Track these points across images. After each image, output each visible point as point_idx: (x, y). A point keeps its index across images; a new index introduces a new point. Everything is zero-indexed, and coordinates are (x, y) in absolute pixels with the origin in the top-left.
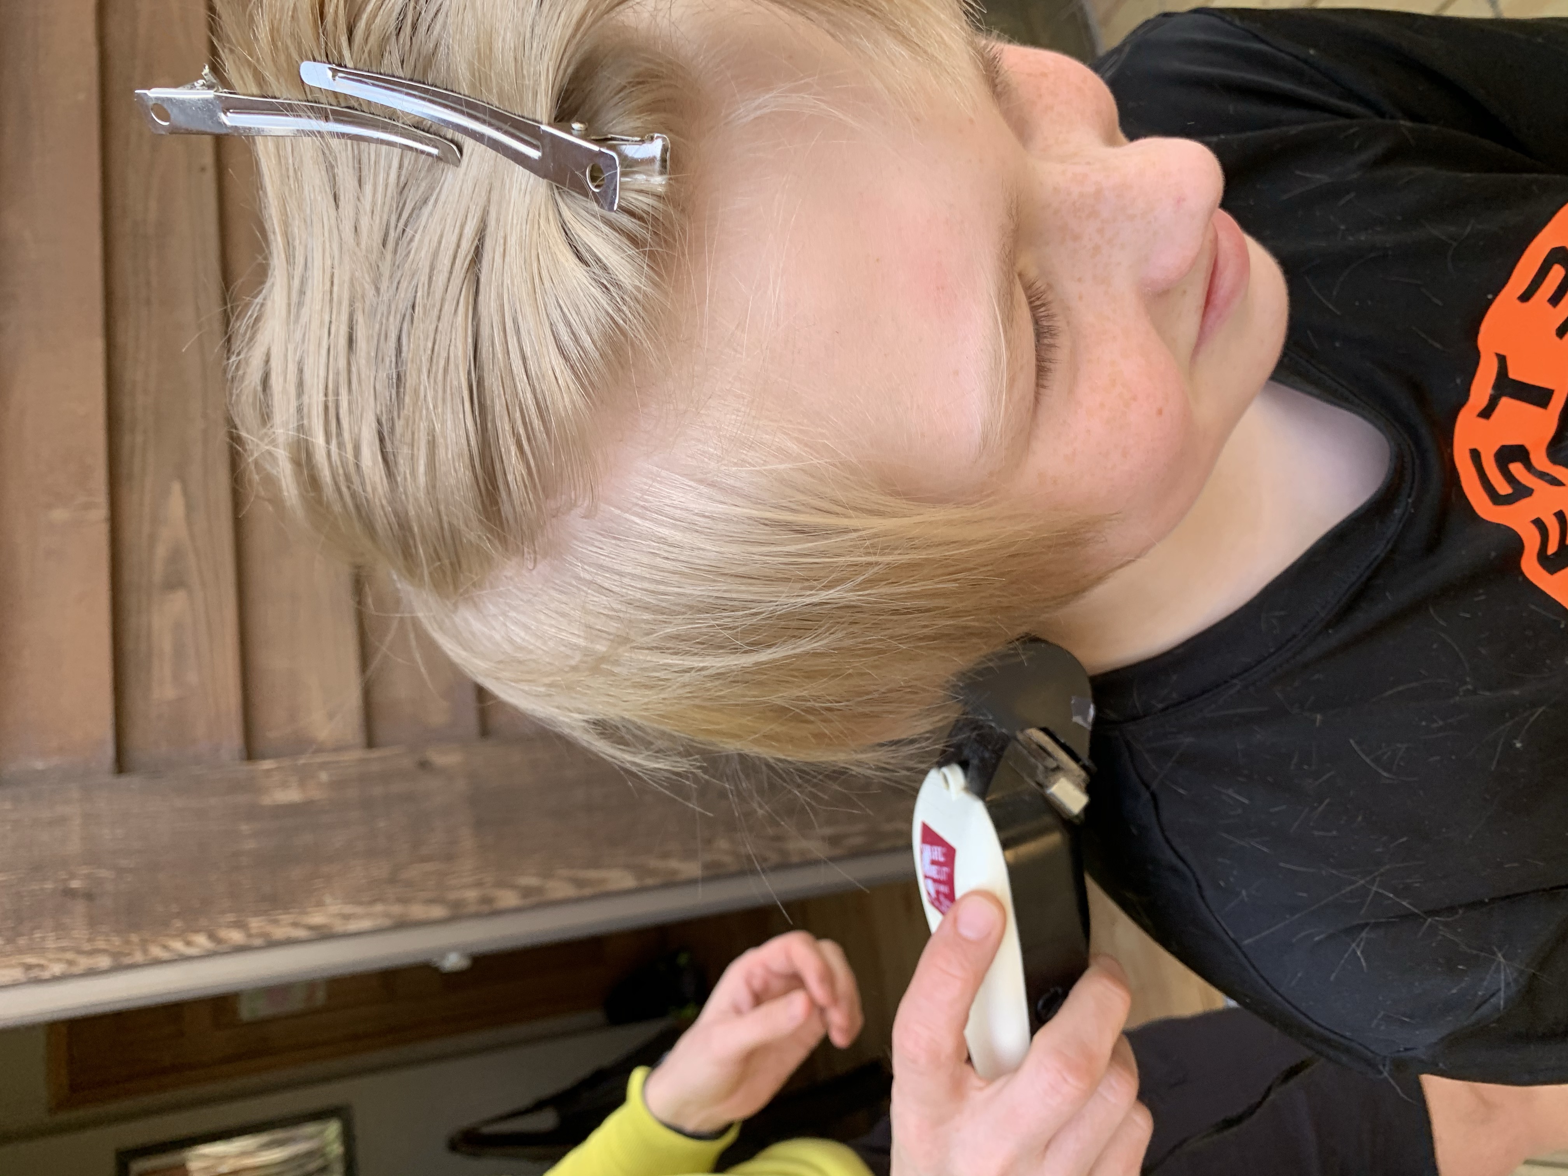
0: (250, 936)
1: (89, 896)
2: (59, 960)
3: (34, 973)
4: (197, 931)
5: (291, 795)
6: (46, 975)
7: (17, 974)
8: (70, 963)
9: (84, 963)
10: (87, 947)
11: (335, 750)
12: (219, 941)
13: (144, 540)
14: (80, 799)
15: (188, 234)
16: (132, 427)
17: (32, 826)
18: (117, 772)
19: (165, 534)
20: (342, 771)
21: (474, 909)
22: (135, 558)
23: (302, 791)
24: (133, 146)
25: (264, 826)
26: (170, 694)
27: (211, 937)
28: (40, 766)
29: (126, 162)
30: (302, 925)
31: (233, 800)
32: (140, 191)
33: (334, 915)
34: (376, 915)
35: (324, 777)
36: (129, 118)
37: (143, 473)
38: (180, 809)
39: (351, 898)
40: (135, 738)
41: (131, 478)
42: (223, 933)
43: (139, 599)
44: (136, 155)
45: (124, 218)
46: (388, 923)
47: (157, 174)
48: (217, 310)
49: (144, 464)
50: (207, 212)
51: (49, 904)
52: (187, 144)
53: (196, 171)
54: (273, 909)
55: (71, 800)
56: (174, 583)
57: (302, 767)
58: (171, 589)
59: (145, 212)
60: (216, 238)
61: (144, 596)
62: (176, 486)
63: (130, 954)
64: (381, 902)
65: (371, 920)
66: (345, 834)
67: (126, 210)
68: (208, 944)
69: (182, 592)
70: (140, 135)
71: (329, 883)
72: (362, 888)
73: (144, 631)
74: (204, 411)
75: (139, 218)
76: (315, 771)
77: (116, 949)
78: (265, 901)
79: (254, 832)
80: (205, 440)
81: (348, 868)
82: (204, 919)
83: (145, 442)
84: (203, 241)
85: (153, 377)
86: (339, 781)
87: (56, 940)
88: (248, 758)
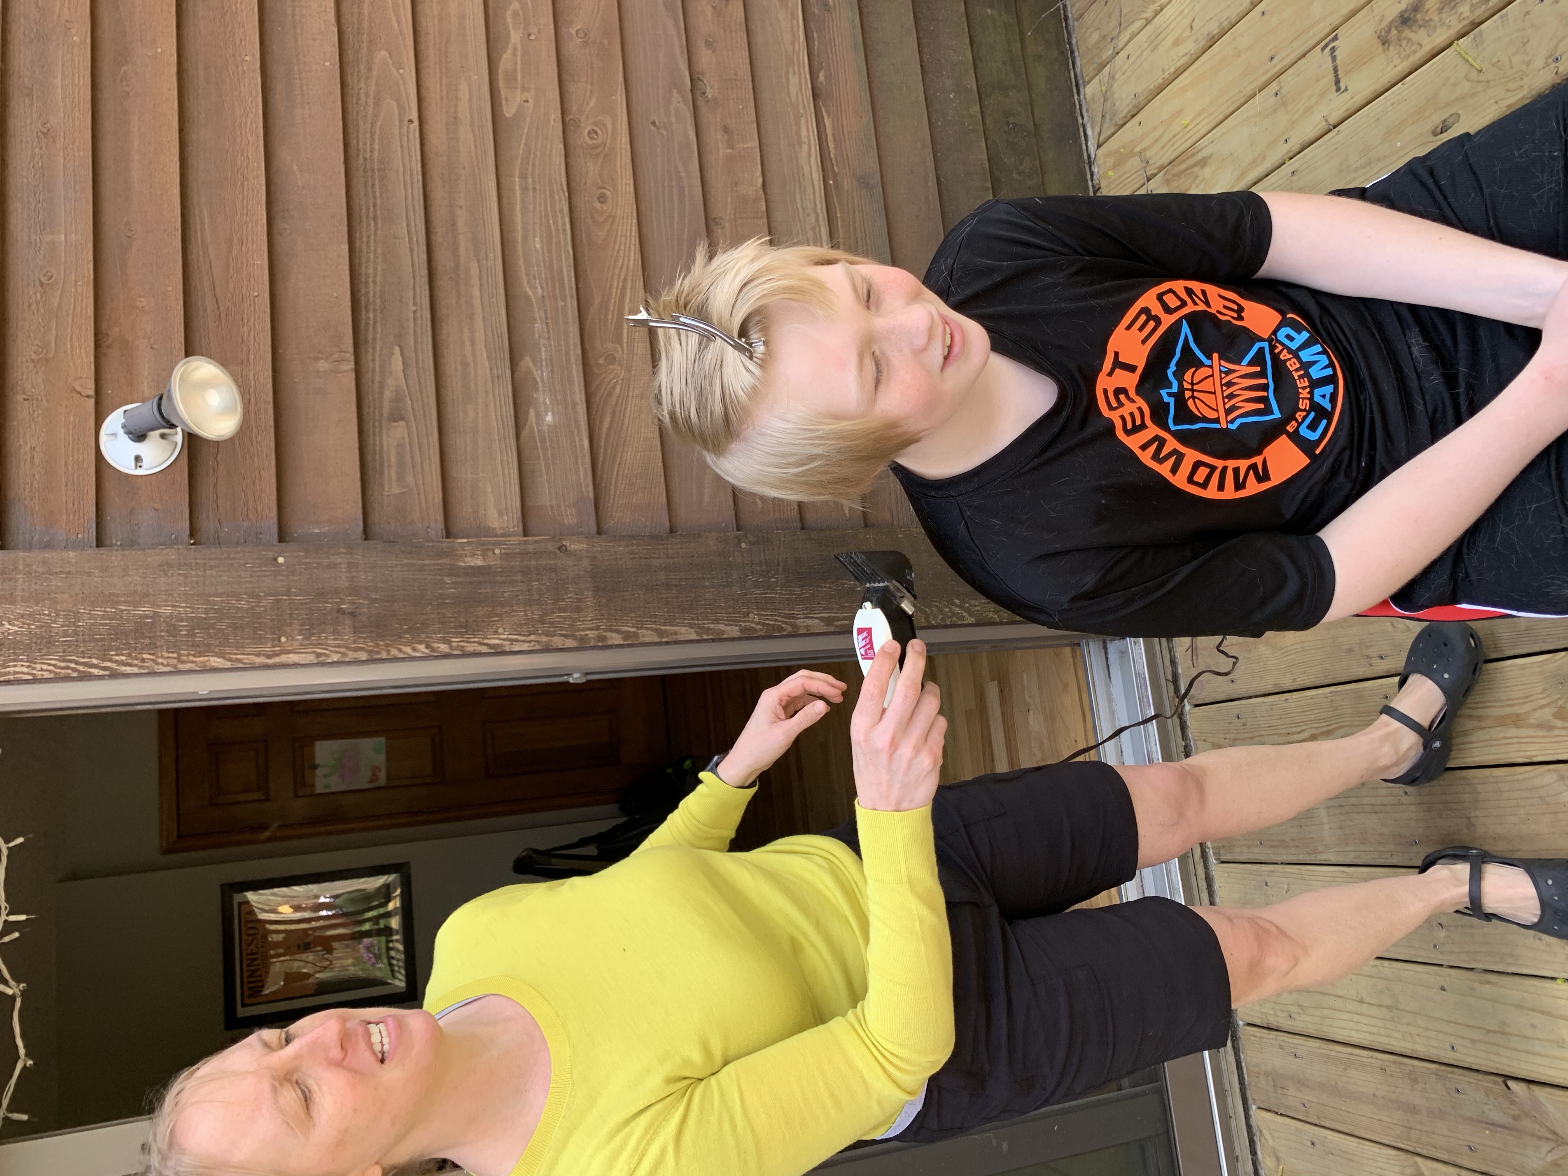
0: (451, 647)
1: (353, 614)
2: (337, 652)
3: (321, 659)
4: (420, 643)
5: (479, 562)
6: (330, 661)
7: (312, 658)
8: (343, 654)
9: (351, 656)
10: (353, 646)
11: (503, 535)
12: (433, 650)
13: (376, 385)
14: (345, 553)
15: (401, 170)
16: (366, 307)
17: (317, 568)
18: (366, 539)
19: (391, 382)
20: (509, 549)
21: (592, 644)
22: (371, 398)
23: (484, 559)
24: (362, 102)
25: (460, 580)
26: (396, 490)
27: (427, 647)
28: (316, 531)
29: (357, 113)
30: (485, 644)
31: (440, 562)
32: (368, 135)
33: (504, 640)
34: (530, 642)
35: (497, 551)
36: (358, 81)
37: (374, 339)
38: (407, 565)
39: (515, 630)
40: (374, 518)
41: (366, 342)
42: (435, 645)
43: (374, 426)
44: (365, 109)
45: (358, 155)
46: (538, 647)
47: (379, 124)
48: (421, 226)
49: (375, 333)
50: (413, 154)
51: (329, 617)
52: (398, 102)
53: (406, 123)
54: (466, 633)
55: (340, 553)
56: (397, 417)
57: (484, 544)
58: (395, 421)
59: (372, 151)
60: (420, 173)
61: (377, 424)
62: (397, 349)
63: (378, 653)
64: (534, 634)
65: (527, 644)
66: (511, 589)
67: (358, 150)
68: (426, 651)
69: (402, 423)
70: (367, 94)
71: (502, 620)
72: (521, 624)
73: (378, 448)
74: (414, 298)
75: (368, 156)
76: (492, 547)
77: (370, 648)
78: (462, 627)
79: (453, 583)
80: (415, 319)
81: (514, 611)
82: (423, 636)
83: (375, 317)
84: (411, 175)
85: (379, 272)
86: (506, 553)
87: (334, 640)
88: (447, 537)
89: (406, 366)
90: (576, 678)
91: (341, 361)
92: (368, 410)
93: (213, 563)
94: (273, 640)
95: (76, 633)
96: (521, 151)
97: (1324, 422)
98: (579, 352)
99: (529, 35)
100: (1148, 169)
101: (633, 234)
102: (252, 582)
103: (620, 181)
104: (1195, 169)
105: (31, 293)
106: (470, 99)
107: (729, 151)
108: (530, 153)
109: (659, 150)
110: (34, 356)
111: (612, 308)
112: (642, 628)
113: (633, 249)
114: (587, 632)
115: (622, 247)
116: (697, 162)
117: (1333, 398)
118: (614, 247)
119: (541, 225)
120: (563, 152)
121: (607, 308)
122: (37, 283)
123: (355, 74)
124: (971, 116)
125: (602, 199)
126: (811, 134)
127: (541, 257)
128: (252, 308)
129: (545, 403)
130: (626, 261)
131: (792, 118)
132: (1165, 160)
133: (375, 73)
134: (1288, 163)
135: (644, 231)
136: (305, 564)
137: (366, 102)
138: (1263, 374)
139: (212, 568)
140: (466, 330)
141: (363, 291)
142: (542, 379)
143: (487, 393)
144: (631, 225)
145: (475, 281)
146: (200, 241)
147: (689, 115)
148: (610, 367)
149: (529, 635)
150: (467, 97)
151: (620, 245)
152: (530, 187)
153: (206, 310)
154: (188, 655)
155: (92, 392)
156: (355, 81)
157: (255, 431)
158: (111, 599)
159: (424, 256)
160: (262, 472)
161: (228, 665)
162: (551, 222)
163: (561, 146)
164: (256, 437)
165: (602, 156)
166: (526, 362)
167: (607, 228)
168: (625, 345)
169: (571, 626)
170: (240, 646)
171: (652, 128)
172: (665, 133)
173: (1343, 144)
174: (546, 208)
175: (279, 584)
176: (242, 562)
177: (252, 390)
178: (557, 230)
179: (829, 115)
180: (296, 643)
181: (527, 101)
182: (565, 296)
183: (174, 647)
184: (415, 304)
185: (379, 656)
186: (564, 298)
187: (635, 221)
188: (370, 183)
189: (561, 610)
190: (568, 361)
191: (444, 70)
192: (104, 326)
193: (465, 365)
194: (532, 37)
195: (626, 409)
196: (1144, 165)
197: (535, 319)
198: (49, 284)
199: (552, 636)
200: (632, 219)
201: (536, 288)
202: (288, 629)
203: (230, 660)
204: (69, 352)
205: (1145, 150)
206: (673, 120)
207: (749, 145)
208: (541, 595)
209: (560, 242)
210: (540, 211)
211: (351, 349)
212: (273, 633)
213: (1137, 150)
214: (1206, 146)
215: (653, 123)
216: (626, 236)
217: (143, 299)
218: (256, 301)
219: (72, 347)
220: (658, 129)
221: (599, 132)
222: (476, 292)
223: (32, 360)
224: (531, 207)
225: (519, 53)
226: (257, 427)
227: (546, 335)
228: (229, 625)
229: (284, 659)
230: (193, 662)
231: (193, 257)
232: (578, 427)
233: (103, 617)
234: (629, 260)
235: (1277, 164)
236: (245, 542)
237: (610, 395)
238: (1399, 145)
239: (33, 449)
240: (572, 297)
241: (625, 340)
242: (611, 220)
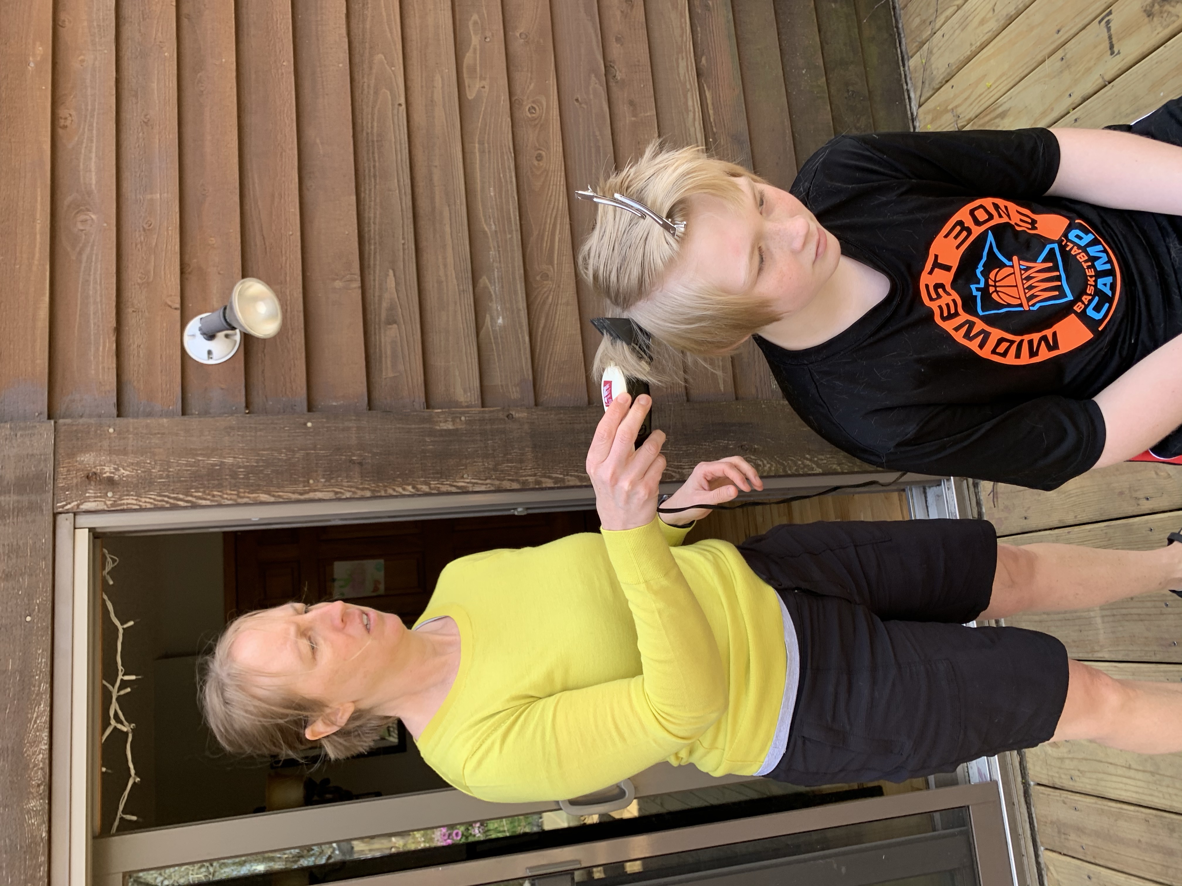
0: (430, 488)
1: (361, 464)
2: (349, 491)
3: (338, 496)
4: (409, 484)
5: (450, 426)
6: (344, 497)
7: (331, 495)
8: (354, 493)
9: (360, 493)
10: (361, 486)
11: (467, 407)
12: (418, 490)
13: (377, 299)
14: (355, 420)
15: (393, 140)
16: (369, 241)
17: (335, 430)
18: (370, 409)
19: (386, 296)
20: (471, 417)
21: (531, 486)
22: (372, 307)
23: (454, 424)
24: (365, 92)
25: (436, 439)
26: (391, 375)
27: (414, 488)
28: (334, 404)
29: (362, 101)
30: (454, 486)
31: (422, 426)
32: (370, 116)
33: (468, 483)
34: (487, 484)
35: (463, 418)
36: (363, 77)
37: (375, 265)
38: (399, 428)
39: (476, 476)
40: (376, 394)
41: (369, 267)
42: (419, 486)
43: (375, 328)
44: (367, 97)
45: (362, 130)
46: (492, 488)
47: (377, 108)
48: (408, 181)
49: (375, 260)
50: (402, 128)
51: (344, 466)
52: (391, 91)
53: (396, 106)
54: (441, 478)
55: (351, 420)
56: (391, 321)
57: (453, 414)
58: (390, 324)
59: (372, 127)
60: (407, 143)
61: (377, 326)
62: (391, 272)
63: (379, 491)
64: (490, 479)
65: (485, 486)
66: (473, 446)
67: (363, 127)
68: (413, 490)
69: (395, 326)
70: (369, 86)
71: (466, 468)
72: (480, 472)
73: (378, 343)
74: (403, 234)
75: (369, 131)
76: (458, 415)
77: (373, 488)
78: (438, 473)
79: (432, 441)
80: (404, 249)
81: (475, 462)
82: (410, 479)
83: (375, 249)
84: (401, 144)
85: (378, 216)
86: (470, 420)
87: (347, 482)
88: (428, 407)
89: (397, 284)
90: (520, 511)
91: (351, 281)
92: (371, 317)
93: (261, 427)
94: (304, 482)
95: (168, 476)
96: (479, 125)
97: (1107, 305)
98: (522, 271)
99: (486, 38)
100: (959, 121)
101: (562, 183)
102: (288, 440)
103: (552, 144)
104: (997, 120)
105: (137, 236)
106: (443, 87)
107: (633, 119)
108: (486, 125)
109: (581, 120)
110: (139, 281)
111: (546, 239)
112: (567, 475)
113: (561, 194)
114: (527, 478)
115: (554, 193)
116: (609, 128)
117: (1113, 287)
118: (547, 194)
119: (494, 178)
120: (510, 124)
121: (542, 239)
122: (141, 229)
123: (361, 72)
124: (819, 86)
125: (539, 158)
126: (695, 104)
127: (494, 202)
128: (288, 243)
129: (497, 310)
130: (556, 204)
131: (681, 92)
132: (972, 115)
133: (374, 71)
134: (1072, 112)
135: (570, 180)
136: (327, 427)
137: (368, 92)
138: (1056, 268)
139: (261, 430)
140: (440, 257)
141: (366, 229)
142: (495, 292)
143: (456, 303)
144: (561, 177)
145: (447, 221)
146: (252, 196)
147: (603, 92)
148: (545, 282)
149: (486, 480)
150: (440, 85)
151: (552, 192)
152: (487, 150)
153: (256, 245)
154: (244, 492)
155: (178, 306)
156: (361, 77)
157: (290, 333)
158: (192, 452)
159: (410, 204)
160: (296, 362)
161: (272, 499)
162: (502, 176)
163: (509, 119)
164: (292, 336)
165: (539, 126)
166: (484, 280)
167: (542, 179)
168: (556, 266)
169: (516, 473)
170: (280, 487)
171: (576, 103)
172: (585, 107)
173: (1116, 96)
174: (498, 166)
175: (308, 442)
176: (282, 426)
177: (288, 302)
178: (506, 181)
179: (709, 90)
180: (320, 485)
181: (484, 87)
182: (512, 231)
183: (235, 487)
184: (403, 238)
185: (379, 494)
186: (511, 232)
187: (563, 173)
188: (371, 151)
189: (509, 461)
190: (514, 278)
191: (424, 66)
192: (187, 258)
193: (440, 282)
194: (488, 40)
195: (556, 313)
196: (955, 118)
197: (490, 248)
198: (149, 230)
199: (503, 480)
200: (561, 172)
201: (491, 225)
202: (315, 474)
203: (274, 496)
204: (163, 277)
205: (956, 107)
206: (592, 97)
207: (649, 114)
208: (494, 450)
209: (508, 191)
210: (494, 168)
211: (358, 271)
212: (304, 477)
213: (950, 107)
214: (1005, 102)
215: (577, 100)
216: (556, 185)
217: (212, 239)
218: (291, 238)
219: (165, 273)
220: (580, 104)
221: (537, 108)
222: (447, 229)
223: (139, 284)
224: (487, 165)
225: (478, 52)
226: (292, 329)
227: (498, 259)
228: (273, 471)
229: (311, 495)
230: (248, 497)
231: (247, 207)
232: (521, 327)
233: (186, 465)
234: (559, 203)
235: (1063, 113)
236: (284, 412)
237: (544, 303)
238: (1162, 94)
239: (139, 346)
240: (517, 231)
241: (556, 262)
242: (545, 173)
